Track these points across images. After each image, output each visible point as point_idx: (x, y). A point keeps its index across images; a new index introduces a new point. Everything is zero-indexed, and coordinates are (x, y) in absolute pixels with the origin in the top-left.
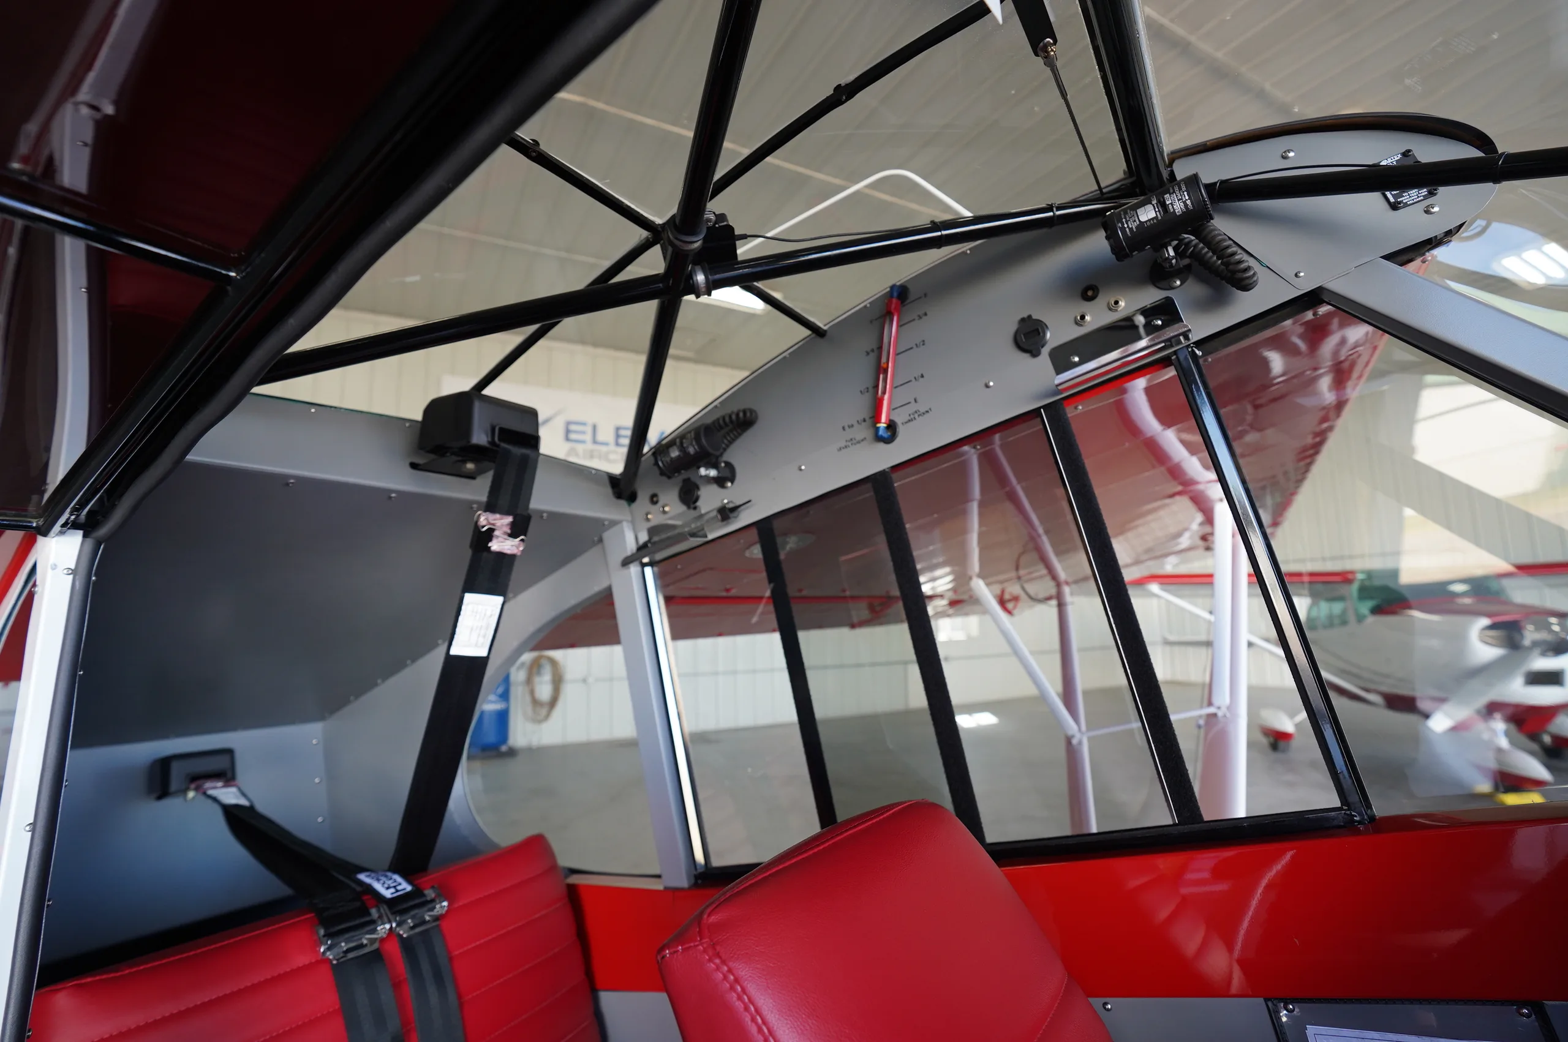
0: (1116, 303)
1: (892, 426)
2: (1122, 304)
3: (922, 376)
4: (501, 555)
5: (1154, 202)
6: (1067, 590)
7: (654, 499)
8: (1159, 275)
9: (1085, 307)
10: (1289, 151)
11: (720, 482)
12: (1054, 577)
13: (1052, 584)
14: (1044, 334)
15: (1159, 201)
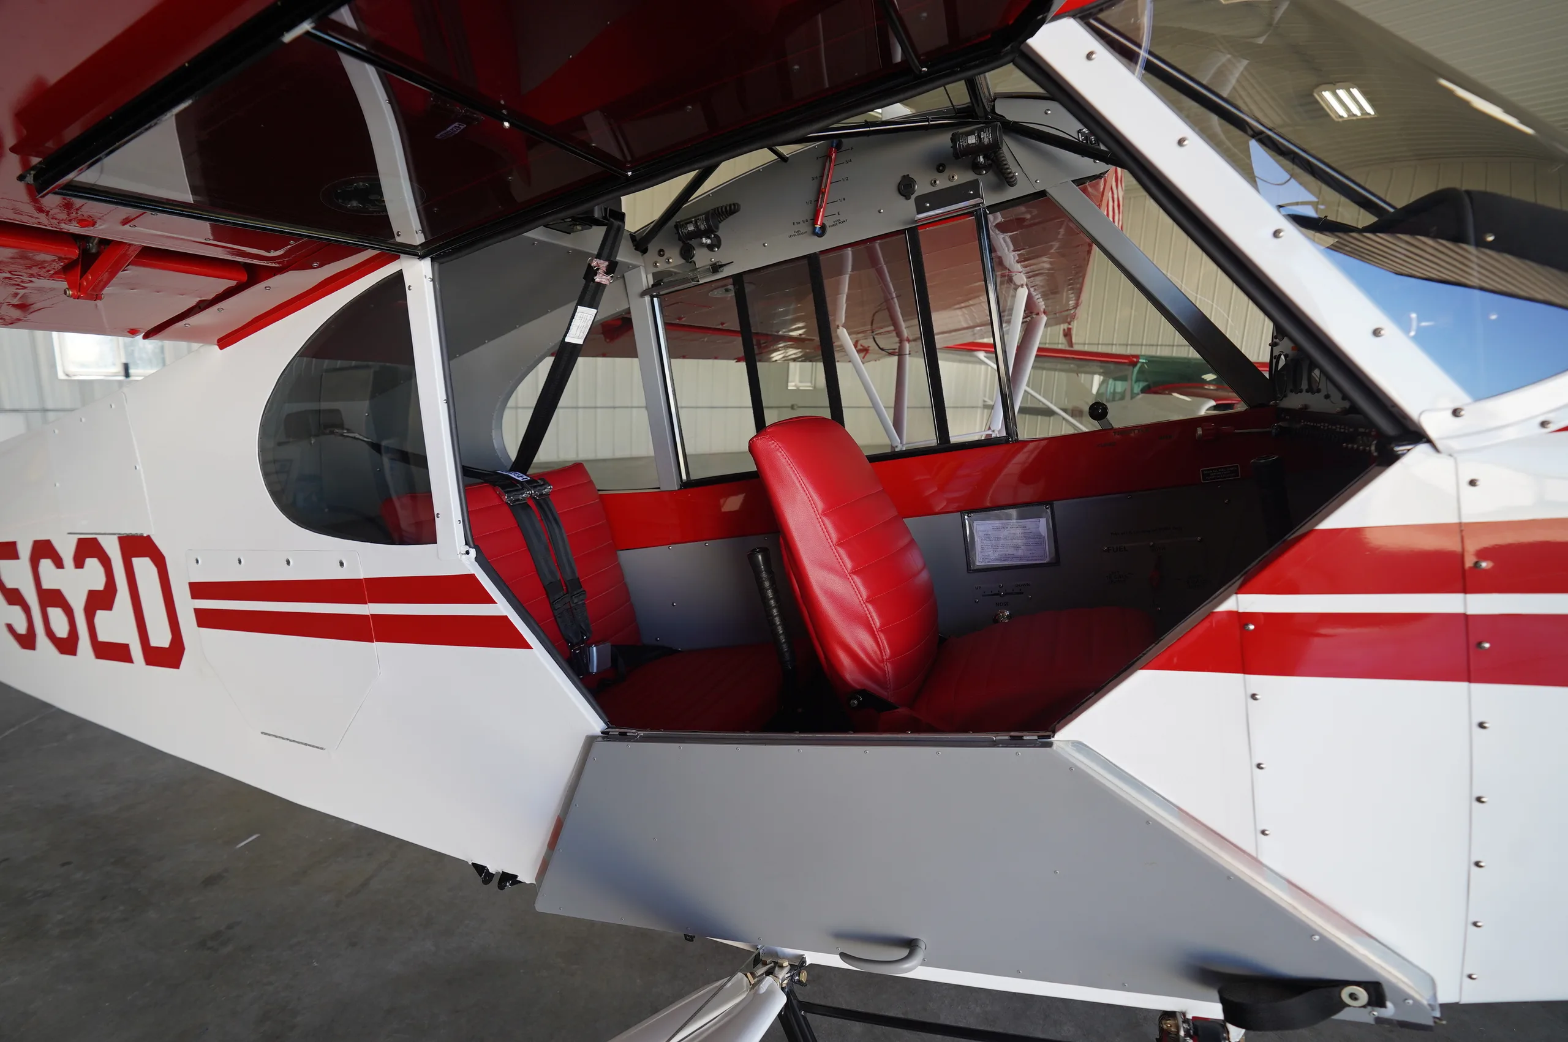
0: (953, 177)
1: (823, 228)
2: (956, 177)
3: (844, 199)
4: (599, 284)
5: (976, 135)
6: (907, 346)
7: (661, 253)
8: (976, 168)
9: (937, 175)
10: (1048, 110)
11: (710, 247)
12: (899, 334)
13: (897, 340)
14: (914, 186)
15: (978, 134)
